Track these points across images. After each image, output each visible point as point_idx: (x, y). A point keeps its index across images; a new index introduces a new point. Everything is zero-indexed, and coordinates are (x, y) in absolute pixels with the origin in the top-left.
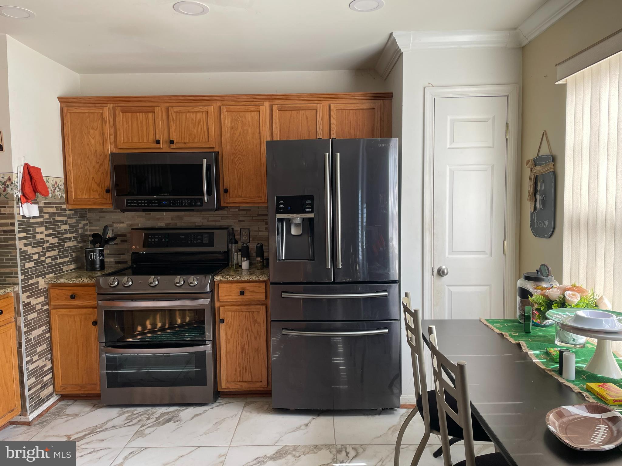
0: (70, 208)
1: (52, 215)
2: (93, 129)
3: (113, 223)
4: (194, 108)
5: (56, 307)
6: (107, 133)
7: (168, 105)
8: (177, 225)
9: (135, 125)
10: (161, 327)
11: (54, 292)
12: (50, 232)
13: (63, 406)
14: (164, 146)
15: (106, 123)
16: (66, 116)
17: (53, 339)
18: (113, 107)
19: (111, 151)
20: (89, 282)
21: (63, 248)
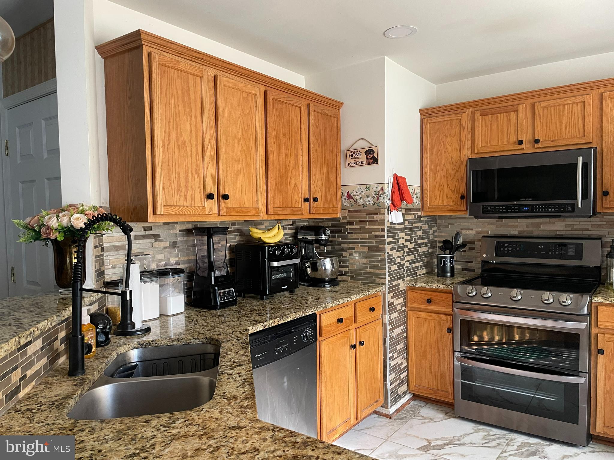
0: (425, 215)
1: (411, 221)
2: (450, 136)
3: (462, 229)
4: (566, 100)
5: (412, 309)
6: (464, 139)
7: (534, 100)
8: (533, 234)
9: (495, 128)
10: (499, 340)
11: (411, 295)
12: (409, 237)
13: (417, 406)
14: (526, 147)
15: (464, 129)
16: (426, 126)
17: (409, 340)
18: (472, 112)
19: (467, 156)
20: (445, 288)
21: (418, 253)
